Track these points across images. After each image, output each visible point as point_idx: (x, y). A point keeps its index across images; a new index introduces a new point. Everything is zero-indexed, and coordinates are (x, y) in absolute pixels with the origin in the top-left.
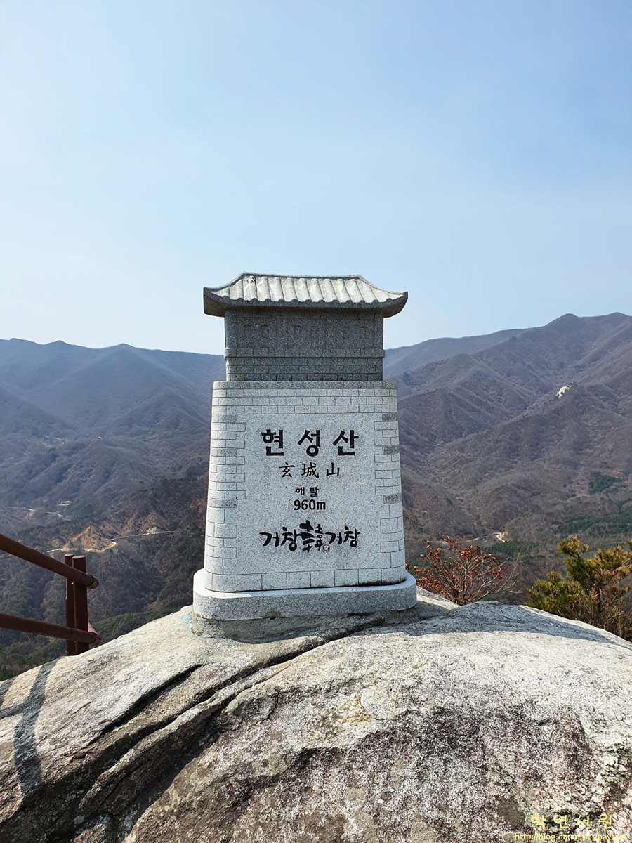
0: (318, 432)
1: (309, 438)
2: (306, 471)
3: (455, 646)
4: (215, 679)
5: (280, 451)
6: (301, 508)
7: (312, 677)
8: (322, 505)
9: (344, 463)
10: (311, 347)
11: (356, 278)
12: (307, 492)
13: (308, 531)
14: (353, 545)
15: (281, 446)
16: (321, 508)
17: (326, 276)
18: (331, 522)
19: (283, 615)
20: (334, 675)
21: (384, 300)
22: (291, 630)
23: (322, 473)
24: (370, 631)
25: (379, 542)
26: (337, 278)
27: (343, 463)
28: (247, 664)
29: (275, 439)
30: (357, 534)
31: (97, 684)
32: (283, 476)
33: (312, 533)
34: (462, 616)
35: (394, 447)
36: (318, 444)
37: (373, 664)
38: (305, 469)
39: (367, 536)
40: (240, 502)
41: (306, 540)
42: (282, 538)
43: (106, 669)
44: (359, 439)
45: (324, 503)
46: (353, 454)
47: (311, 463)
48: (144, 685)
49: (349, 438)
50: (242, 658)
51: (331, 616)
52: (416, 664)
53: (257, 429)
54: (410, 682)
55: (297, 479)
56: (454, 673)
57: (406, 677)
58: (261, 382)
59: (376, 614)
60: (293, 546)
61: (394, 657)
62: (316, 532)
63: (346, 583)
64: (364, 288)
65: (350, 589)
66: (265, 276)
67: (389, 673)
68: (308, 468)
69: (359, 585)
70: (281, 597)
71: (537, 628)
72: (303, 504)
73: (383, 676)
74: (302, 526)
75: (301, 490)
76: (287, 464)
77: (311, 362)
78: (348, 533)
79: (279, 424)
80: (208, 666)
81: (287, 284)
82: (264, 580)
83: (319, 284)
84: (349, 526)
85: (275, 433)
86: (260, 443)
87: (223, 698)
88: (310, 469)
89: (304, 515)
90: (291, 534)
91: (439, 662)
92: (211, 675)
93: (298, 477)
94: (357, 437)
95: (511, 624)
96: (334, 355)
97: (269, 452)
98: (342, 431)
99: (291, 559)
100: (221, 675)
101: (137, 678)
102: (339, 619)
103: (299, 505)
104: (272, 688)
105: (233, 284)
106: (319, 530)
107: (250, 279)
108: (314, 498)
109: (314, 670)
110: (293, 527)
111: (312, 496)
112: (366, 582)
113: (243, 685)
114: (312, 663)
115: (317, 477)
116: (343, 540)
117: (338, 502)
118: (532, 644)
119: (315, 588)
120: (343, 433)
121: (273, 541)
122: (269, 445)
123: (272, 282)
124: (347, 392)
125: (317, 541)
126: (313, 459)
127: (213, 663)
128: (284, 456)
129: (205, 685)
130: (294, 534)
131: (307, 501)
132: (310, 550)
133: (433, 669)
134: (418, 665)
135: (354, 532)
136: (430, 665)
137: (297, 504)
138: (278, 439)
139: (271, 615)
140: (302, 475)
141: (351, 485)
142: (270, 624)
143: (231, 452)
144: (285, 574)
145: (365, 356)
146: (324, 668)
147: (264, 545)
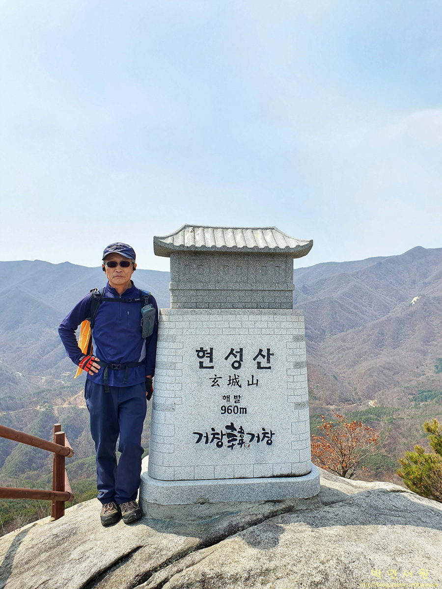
0: (241, 349)
1: (234, 354)
2: (231, 381)
3: (355, 541)
4: (153, 561)
5: (210, 365)
6: (226, 412)
7: (233, 564)
8: (244, 410)
9: (261, 375)
10: (236, 282)
11: (272, 229)
12: (232, 399)
13: (232, 431)
14: (269, 443)
15: (211, 361)
16: (243, 413)
17: (249, 227)
18: (250, 424)
19: (211, 501)
20: (252, 564)
21: (294, 246)
22: (218, 514)
23: (243, 383)
24: (282, 517)
25: (290, 442)
26: (257, 229)
28: (180, 548)
29: (206, 355)
30: (272, 434)
31: (57, 559)
32: (212, 386)
33: (235, 433)
34: (357, 505)
35: (302, 363)
36: (241, 359)
37: (285, 555)
38: (230, 380)
39: (281, 436)
40: (177, 407)
41: (230, 439)
42: (211, 437)
43: (66, 545)
44: (274, 356)
45: (246, 409)
46: (270, 368)
47: (235, 375)
48: (94, 565)
49: (266, 355)
50: (176, 541)
51: (251, 503)
52: (322, 559)
53: (192, 347)
54: (318, 578)
55: (225, 388)
56: (356, 571)
57: (314, 572)
58: (196, 310)
59: (287, 501)
60: (220, 443)
62: (239, 432)
63: (263, 475)
64: (279, 236)
65: (265, 481)
66: (202, 227)
67: (300, 566)
68: (233, 379)
69: (274, 477)
70: (210, 486)
71: (422, 519)
72: (228, 409)
73: (295, 568)
74: (227, 427)
75: (227, 398)
76: (216, 376)
77: (237, 294)
78: (264, 434)
79: (210, 343)
80: (148, 547)
81: (219, 233)
82: (196, 472)
83: (243, 234)
84: (266, 428)
85: (207, 350)
86: (194, 358)
87: (159, 581)
88: (234, 381)
89: (229, 419)
90: (218, 434)
91: (343, 558)
92: (150, 557)
93: (225, 386)
94: (273, 354)
95: (400, 514)
96: (254, 288)
97: (201, 366)
98: (260, 349)
99: (218, 455)
100: (158, 558)
101: (88, 557)
102: (257, 505)
104: (200, 573)
105: (177, 233)
106: (241, 431)
107: (191, 229)
108: (237, 404)
109: (236, 557)
110: (220, 428)
111: (235, 402)
112: (279, 474)
113: (175, 569)
114: (234, 549)
115: (240, 386)
116: (261, 440)
117: (257, 408)
118: (422, 541)
119: (238, 478)
120: (261, 350)
121: (204, 439)
122: (201, 360)
123: (207, 232)
124: (264, 318)
125: (240, 440)
126: (237, 372)
127: (151, 545)
128: (214, 369)
129: (144, 567)
130: (220, 434)
131: (231, 406)
132: (234, 447)
133: (337, 566)
134: (325, 561)
135: (270, 433)
136: (335, 562)
137: (224, 409)
138: (209, 355)
139: (201, 501)
140: (228, 385)
141: (268, 394)
142: (200, 508)
143: (171, 366)
144: (213, 467)
145: (279, 289)
146: (244, 555)
147: (196, 443)
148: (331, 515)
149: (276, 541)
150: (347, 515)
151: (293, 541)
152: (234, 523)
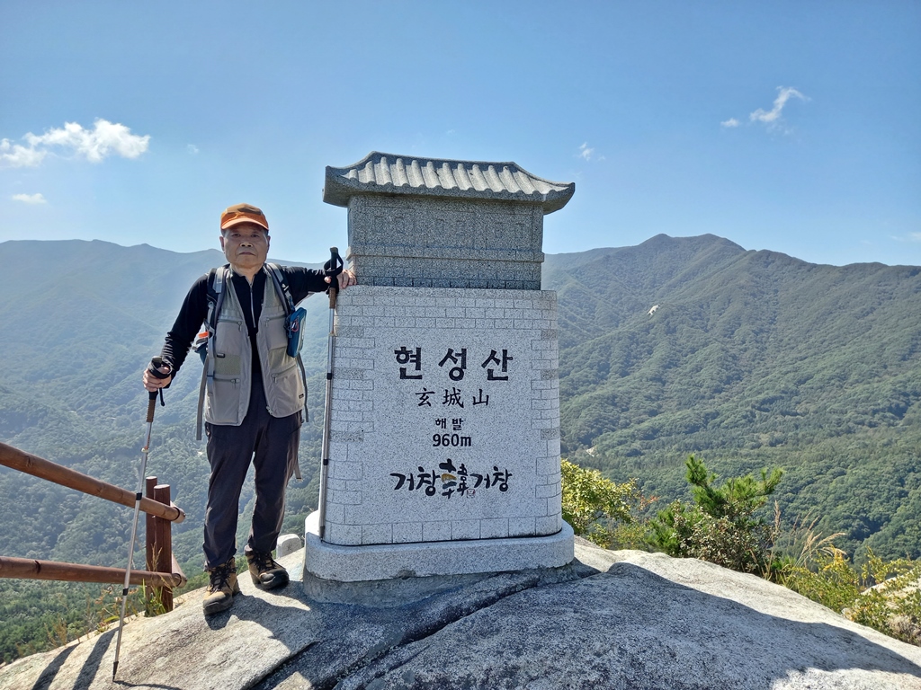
0: (464, 351)
1: (453, 358)
2: (449, 398)
3: (642, 624)
4: (337, 663)
5: (417, 373)
6: (441, 444)
8: (467, 441)
10: (456, 247)
11: (511, 165)
12: (449, 424)
13: (449, 472)
14: (503, 489)
15: (418, 368)
16: (466, 445)
17: (474, 161)
18: (477, 461)
19: (418, 574)
20: (491, 661)
21: (546, 192)
22: (428, 592)
23: (467, 401)
24: (525, 595)
25: (534, 486)
26: (487, 164)
27: (493, 389)
28: (377, 642)
29: (411, 359)
30: (508, 475)
31: (184, 665)
32: (420, 405)
33: (454, 474)
35: (553, 371)
36: (464, 366)
38: (446, 397)
39: (520, 478)
40: (366, 435)
41: (447, 482)
42: (417, 480)
44: (513, 361)
45: (470, 438)
46: (506, 378)
47: (454, 389)
48: (245, 672)
49: (501, 359)
50: (370, 633)
51: (477, 575)
52: (597, 649)
53: (389, 346)
54: (594, 676)
55: (438, 409)
56: (649, 664)
57: (587, 668)
58: (395, 288)
59: (529, 572)
60: (431, 490)
62: (459, 473)
63: (494, 535)
64: (521, 177)
65: (498, 543)
66: (401, 158)
68: (451, 395)
69: (509, 537)
70: (416, 553)
72: (444, 439)
74: (442, 466)
75: (442, 422)
76: (425, 390)
77: (456, 265)
78: (497, 475)
79: (416, 340)
80: (327, 643)
81: (428, 168)
82: (395, 531)
83: (466, 171)
84: (499, 466)
85: (411, 352)
86: (392, 363)
88: (453, 397)
89: (446, 453)
90: (428, 476)
92: (332, 658)
93: (438, 405)
94: (511, 359)
96: (483, 257)
97: (403, 375)
98: (492, 351)
99: (428, 506)
100: (344, 657)
101: (235, 661)
102: (486, 578)
103: (439, 440)
104: (411, 677)
105: (362, 165)
106: (463, 471)
107: (384, 161)
108: (457, 432)
109: (464, 653)
110: (432, 467)
111: (454, 429)
112: (517, 534)
113: (372, 673)
114: (459, 641)
115: (462, 406)
116: (491, 484)
117: (485, 437)
119: (457, 540)
121: (407, 484)
122: (403, 366)
123: (410, 165)
124: (499, 303)
125: (460, 484)
126: (457, 384)
127: (332, 640)
128: (422, 380)
129: (324, 672)
130: (432, 476)
131: (448, 435)
132: (452, 494)
133: (621, 658)
135: (504, 473)
136: (616, 652)
137: (437, 438)
138: (415, 359)
139: (403, 574)
140: (444, 403)
141: (503, 416)
142: (402, 584)
143: (356, 374)
144: (420, 524)
145: (521, 259)
146: (477, 649)
147: (396, 488)
148: (597, 590)
150: (620, 589)
151: (550, 626)
152: (455, 605)
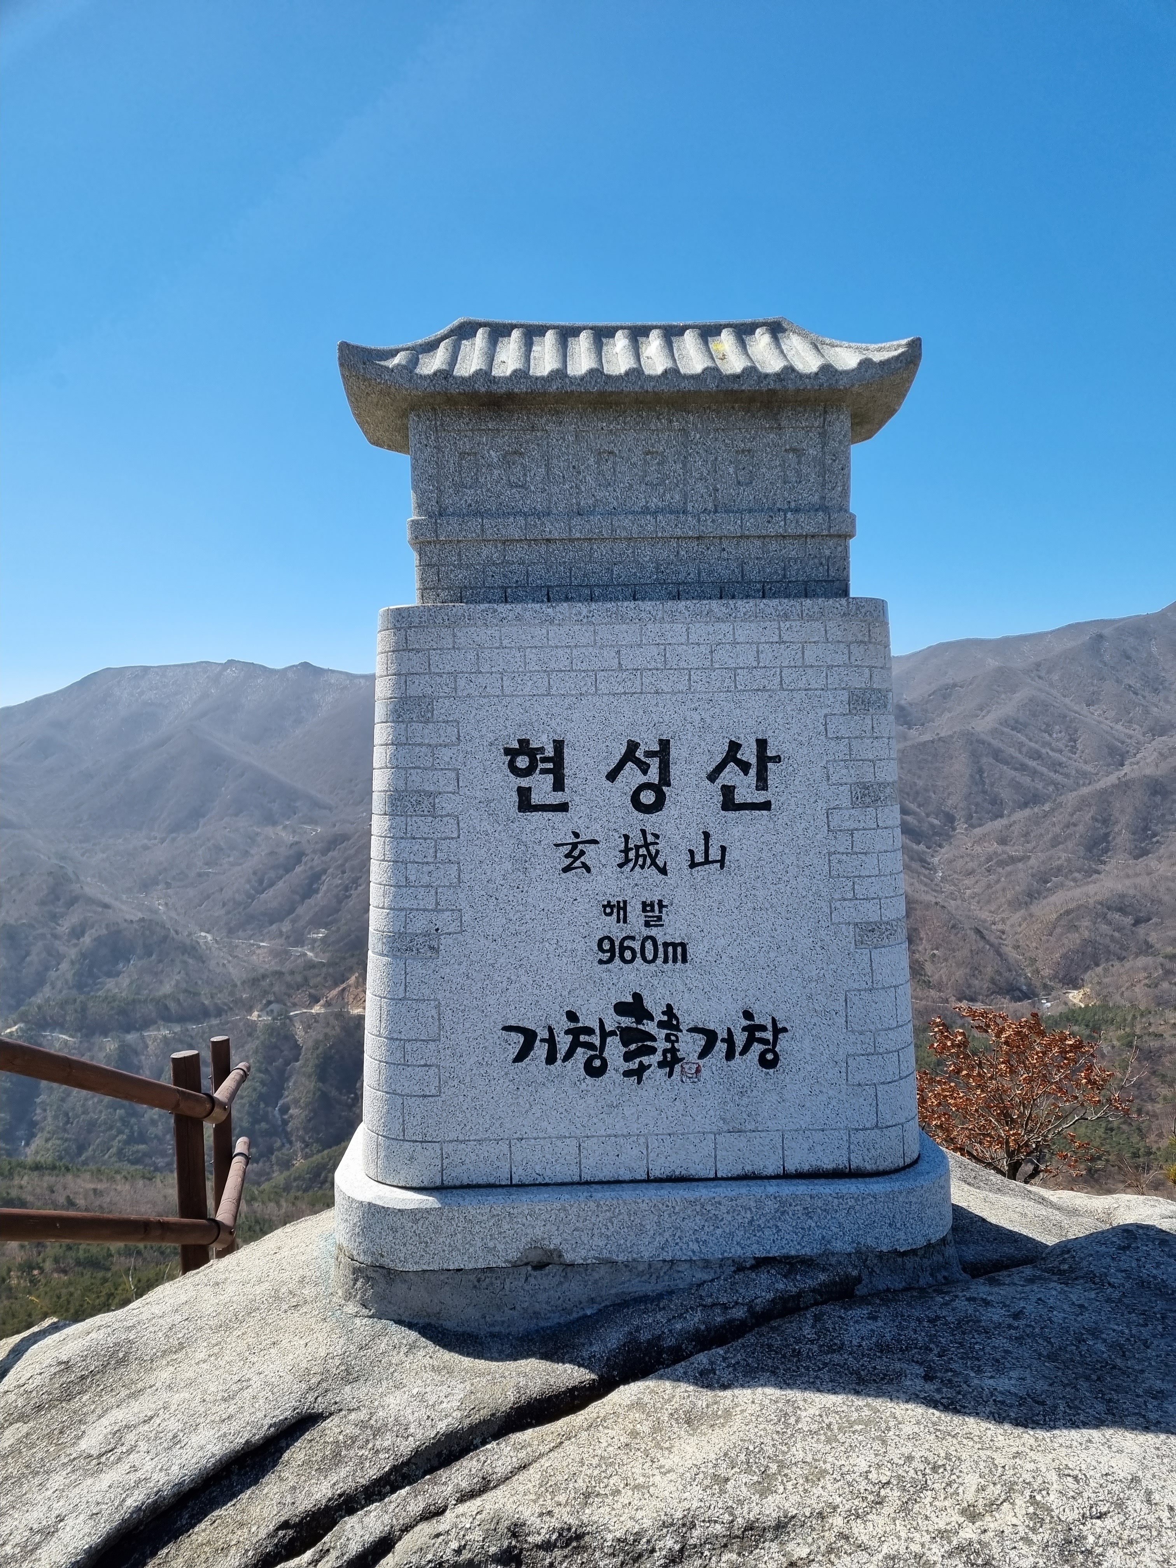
0: (665, 745)
1: (639, 763)
2: (632, 854)
4: (343, 1474)
5: (557, 798)
6: (617, 959)
7: (627, 1495)
8: (678, 951)
9: (738, 831)
10: (646, 511)
12: (635, 915)
13: (638, 1023)
14: (768, 1062)
15: (559, 785)
16: (675, 960)
17: (692, 324)
18: (703, 997)
19: (568, 1257)
20: (694, 1500)
21: (852, 365)
22: (592, 1301)
23: (676, 859)
24: (817, 1318)
25: (841, 1056)
27: (736, 831)
29: (541, 766)
30: (777, 1031)
32: (566, 870)
33: (650, 1027)
35: (883, 785)
36: (665, 778)
37: (823, 1473)
38: (626, 850)
39: (808, 1038)
40: (446, 941)
41: (633, 1047)
42: (564, 1042)
44: (783, 765)
45: (683, 945)
46: (766, 806)
47: (643, 832)
48: (138, 1483)
49: (753, 761)
50: (432, 1402)
52: (969, 1497)
53: (491, 737)
55: (608, 878)
58: (501, 607)
59: (834, 1261)
60: (597, 1063)
61: (894, 1454)
62: (661, 1025)
63: (748, 1168)
64: (797, 345)
65: (757, 1189)
66: (522, 327)
67: (879, 1521)
68: (637, 848)
69: (786, 1176)
70: (562, 1209)
72: (623, 949)
73: (859, 1531)
74: (621, 1009)
75: (617, 909)
76: (576, 835)
78: (751, 1030)
79: (553, 724)
80: (336, 1421)
81: (583, 341)
82: (517, 1158)
83: (669, 341)
84: (755, 1009)
85: (541, 750)
86: (499, 776)
87: (354, 1548)
88: (643, 851)
89: (627, 979)
90: (589, 1031)
92: (337, 1459)
93: (608, 871)
94: (777, 759)
96: (710, 530)
97: (525, 802)
98: (731, 742)
99: (591, 1100)
100: (362, 1460)
101: (129, 1452)
103: (612, 950)
104: (502, 1528)
105: (430, 347)
106: (671, 1021)
107: (482, 334)
108: (653, 932)
109: (638, 1471)
110: (596, 1011)
111: (647, 924)
112: (806, 1167)
113: (416, 1507)
114: (634, 1434)
115: (663, 871)
116: (738, 1049)
117: (722, 942)
119: (661, 1181)
121: (540, 1050)
122: (524, 782)
123: (542, 339)
124: (745, 631)
125: (665, 1052)
126: (652, 822)
127: (350, 1411)
128: (569, 815)
129: (309, 1494)
130: (598, 1031)
131: (633, 938)
132: (646, 1074)
133: (1034, 1530)
134: (980, 1509)
135: (770, 1027)
136: (1021, 1512)
137: (606, 946)
138: (550, 766)
139: (535, 1257)
140: (621, 866)
141: (761, 894)
142: (532, 1280)
143: (419, 803)
144: (575, 1142)
145: (799, 531)
146: (668, 1463)
147: (515, 1060)
148: (996, 1315)
149: (790, 1410)
150: (1057, 1316)
151: (855, 1415)
152: (645, 1336)
